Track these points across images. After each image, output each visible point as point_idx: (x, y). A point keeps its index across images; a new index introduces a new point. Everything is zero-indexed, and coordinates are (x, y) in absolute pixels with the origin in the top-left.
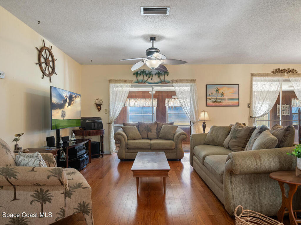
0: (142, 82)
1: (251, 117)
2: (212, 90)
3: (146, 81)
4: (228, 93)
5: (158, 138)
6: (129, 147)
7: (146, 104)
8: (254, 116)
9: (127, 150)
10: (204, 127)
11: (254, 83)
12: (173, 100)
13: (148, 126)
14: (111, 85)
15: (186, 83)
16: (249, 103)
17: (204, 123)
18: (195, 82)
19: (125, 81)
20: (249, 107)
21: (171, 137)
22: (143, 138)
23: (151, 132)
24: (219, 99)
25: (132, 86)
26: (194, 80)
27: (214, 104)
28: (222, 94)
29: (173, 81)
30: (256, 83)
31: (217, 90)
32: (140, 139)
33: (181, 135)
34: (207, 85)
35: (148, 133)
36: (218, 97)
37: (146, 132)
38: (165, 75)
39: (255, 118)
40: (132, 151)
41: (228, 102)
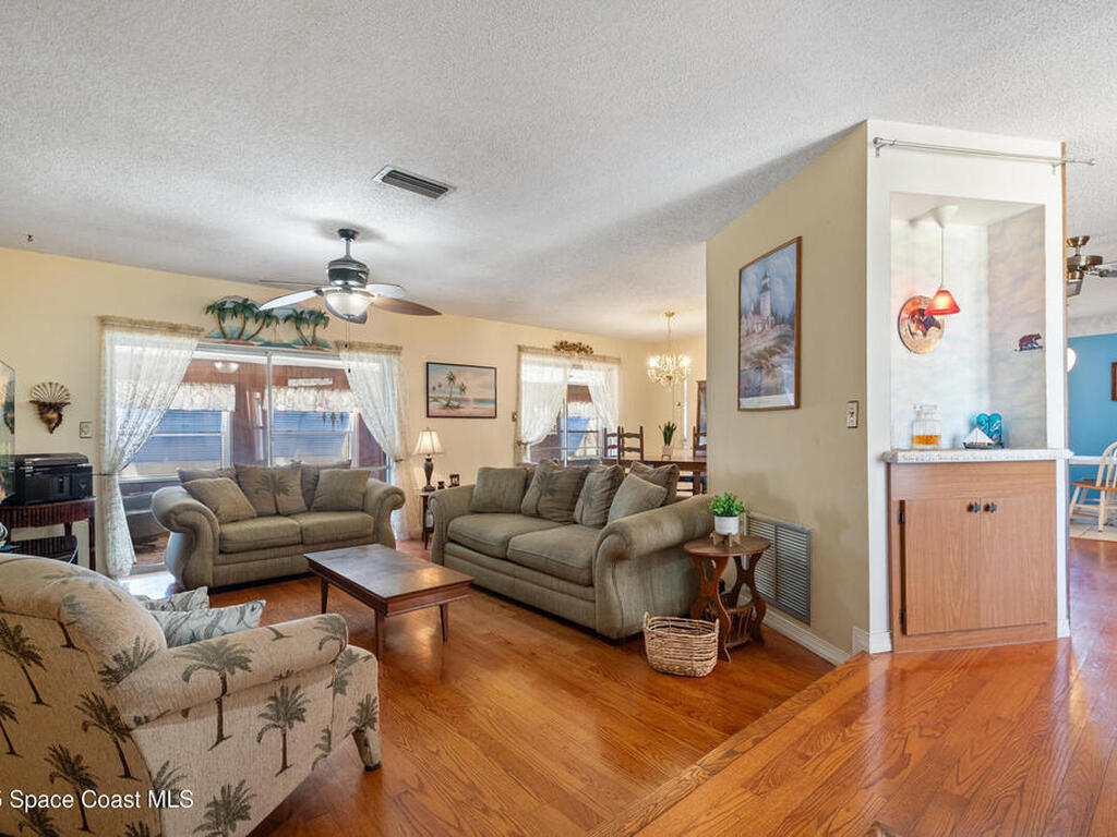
0: (239, 337)
1: (520, 443)
2: (438, 377)
3: (253, 336)
4: (475, 387)
5: (311, 508)
6: (229, 546)
7: (192, 401)
8: (524, 441)
9: (220, 558)
10: (429, 470)
11: (523, 367)
12: (290, 392)
13: (273, 476)
14: (109, 334)
15: (378, 352)
16: (514, 410)
17: (429, 460)
18: (399, 353)
19: (174, 329)
20: (514, 420)
21: (355, 501)
22: (261, 515)
23: (286, 494)
24: (456, 400)
25: (199, 347)
26: (396, 348)
27: (444, 412)
28: (463, 389)
29: (338, 345)
30: (528, 367)
31: (452, 379)
32: (252, 518)
33: (388, 495)
34: (428, 364)
35: (277, 498)
36: (453, 396)
37: (269, 495)
38: (316, 325)
39: (526, 444)
40: (240, 556)
41: (473, 408)
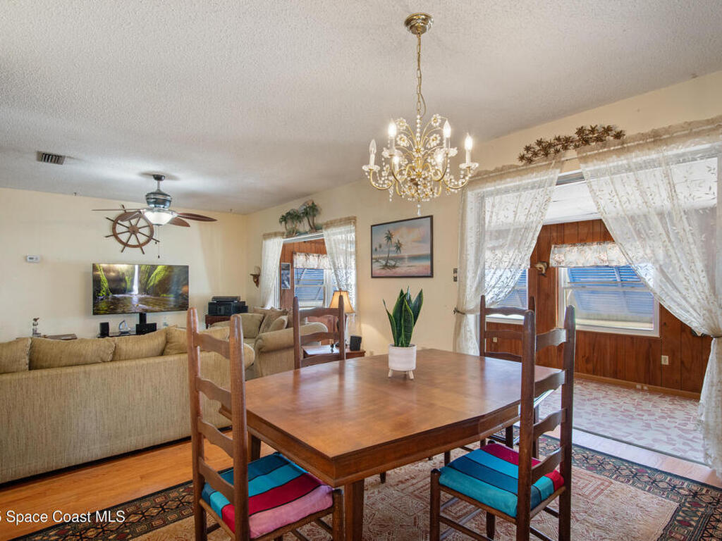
2: (380, 237)
4: (409, 242)
19: (276, 234)
27: (384, 272)
28: (399, 247)
31: (389, 238)
34: (372, 226)
36: (390, 255)
38: (314, 216)
41: (409, 266)
